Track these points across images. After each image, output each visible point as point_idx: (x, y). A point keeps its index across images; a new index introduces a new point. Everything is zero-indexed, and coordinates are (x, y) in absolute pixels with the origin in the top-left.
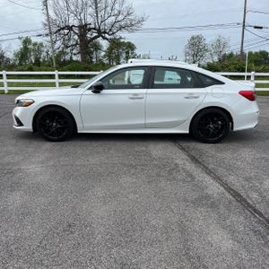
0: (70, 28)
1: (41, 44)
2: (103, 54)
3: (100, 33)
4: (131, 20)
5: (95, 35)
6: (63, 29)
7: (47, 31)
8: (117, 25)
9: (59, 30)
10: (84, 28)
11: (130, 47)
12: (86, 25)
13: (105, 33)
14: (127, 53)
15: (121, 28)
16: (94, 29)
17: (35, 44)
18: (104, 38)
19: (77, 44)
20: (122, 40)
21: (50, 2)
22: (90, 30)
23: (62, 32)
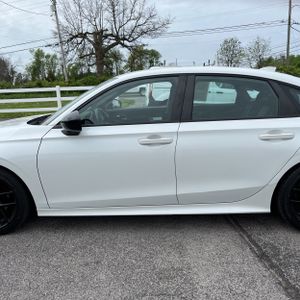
0: (84, 36)
1: (55, 56)
2: (124, 64)
3: (119, 40)
4: (154, 24)
5: (113, 42)
6: (76, 36)
7: (57, 40)
8: (138, 30)
9: (71, 39)
10: (100, 35)
11: (154, 54)
12: (102, 31)
13: (124, 39)
15: (143, 33)
16: (112, 35)
17: (48, 56)
18: (124, 46)
19: (92, 53)
20: (145, 48)
21: (59, 6)
22: (106, 36)
23: (75, 40)
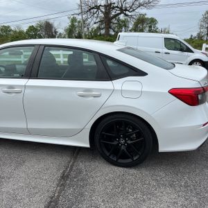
0: (98, 8)
3: (123, 10)
5: (118, 12)
6: (93, 8)
7: (80, 11)
8: (137, 3)
9: (90, 10)
10: (109, 7)
12: (111, 4)
13: (126, 10)
14: (150, 27)
15: (140, 5)
16: (117, 7)
18: (126, 15)
22: (114, 8)
23: (92, 11)
